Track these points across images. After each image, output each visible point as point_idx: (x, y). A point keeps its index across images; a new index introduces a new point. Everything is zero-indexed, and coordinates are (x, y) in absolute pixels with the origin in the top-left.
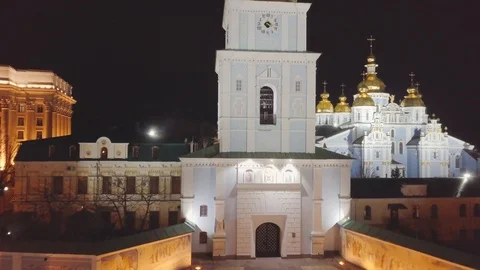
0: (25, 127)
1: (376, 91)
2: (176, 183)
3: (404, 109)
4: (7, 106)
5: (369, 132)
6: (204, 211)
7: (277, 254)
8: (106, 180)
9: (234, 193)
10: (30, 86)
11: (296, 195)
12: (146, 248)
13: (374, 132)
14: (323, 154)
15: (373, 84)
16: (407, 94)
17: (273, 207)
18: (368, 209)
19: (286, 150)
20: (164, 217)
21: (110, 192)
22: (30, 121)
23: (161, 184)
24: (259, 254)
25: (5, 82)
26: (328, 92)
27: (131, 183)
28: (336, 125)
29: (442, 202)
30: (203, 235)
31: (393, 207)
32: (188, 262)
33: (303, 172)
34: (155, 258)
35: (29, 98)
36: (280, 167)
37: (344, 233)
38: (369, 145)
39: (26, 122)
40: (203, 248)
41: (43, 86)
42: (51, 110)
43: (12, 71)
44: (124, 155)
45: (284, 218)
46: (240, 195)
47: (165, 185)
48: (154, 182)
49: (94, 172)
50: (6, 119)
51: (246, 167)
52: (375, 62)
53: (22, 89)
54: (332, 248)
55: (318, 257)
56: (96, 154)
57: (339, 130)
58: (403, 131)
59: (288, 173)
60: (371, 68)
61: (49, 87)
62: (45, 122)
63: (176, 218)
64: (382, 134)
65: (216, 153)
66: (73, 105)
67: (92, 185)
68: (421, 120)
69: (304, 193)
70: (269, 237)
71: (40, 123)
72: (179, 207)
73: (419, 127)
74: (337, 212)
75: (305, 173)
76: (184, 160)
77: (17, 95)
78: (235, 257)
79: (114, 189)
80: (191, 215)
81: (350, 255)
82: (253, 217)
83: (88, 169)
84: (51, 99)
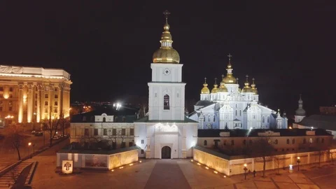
0: (49, 99)
1: (231, 83)
2: (132, 131)
3: (242, 93)
4: (40, 88)
5: (222, 106)
6: (143, 142)
7: (170, 158)
8: (105, 130)
9: (154, 135)
10: (51, 77)
11: (177, 136)
12: (123, 154)
13: (225, 106)
14: (187, 121)
15: (230, 79)
16: (245, 86)
17: (169, 140)
18: (206, 142)
19: (173, 119)
20: (127, 144)
21: (106, 135)
22: (51, 96)
23: (126, 132)
24: (162, 158)
25: (40, 76)
26: (207, 83)
27: (114, 131)
28: (212, 99)
29: (238, 140)
30: (142, 151)
31: (216, 141)
32: (137, 160)
33: (179, 128)
34: (126, 157)
35: (51, 84)
36: (171, 125)
37: (195, 150)
38: (223, 112)
39: (49, 96)
40: (142, 155)
41: (58, 77)
42: (62, 89)
43: (43, 69)
44: (112, 120)
45: (172, 144)
46: (156, 136)
47: (127, 132)
48: (124, 130)
49: (101, 127)
50: (40, 95)
51: (158, 126)
52: (231, 68)
53: (47, 79)
54: (190, 156)
55: (185, 159)
56: (101, 120)
57: (212, 103)
58: (241, 104)
59: (174, 128)
60: (230, 71)
61: (61, 78)
62: (59, 96)
63: (132, 145)
64: (229, 106)
65: (147, 121)
66: (71, 85)
67: (100, 132)
68: (250, 99)
69: (179, 135)
70: (166, 151)
71: (56, 97)
72: (133, 141)
73: (249, 103)
74: (192, 142)
75: (180, 128)
76: (135, 123)
77: (45, 82)
78: (154, 159)
79: (108, 133)
80: (138, 143)
81: (195, 158)
82: (161, 144)
83: (98, 126)
84: (62, 84)
